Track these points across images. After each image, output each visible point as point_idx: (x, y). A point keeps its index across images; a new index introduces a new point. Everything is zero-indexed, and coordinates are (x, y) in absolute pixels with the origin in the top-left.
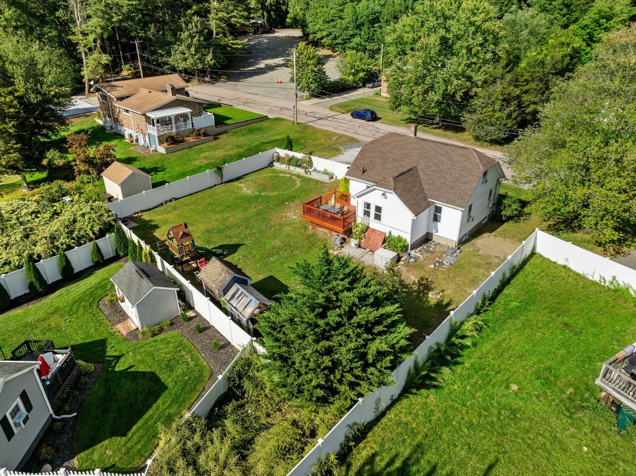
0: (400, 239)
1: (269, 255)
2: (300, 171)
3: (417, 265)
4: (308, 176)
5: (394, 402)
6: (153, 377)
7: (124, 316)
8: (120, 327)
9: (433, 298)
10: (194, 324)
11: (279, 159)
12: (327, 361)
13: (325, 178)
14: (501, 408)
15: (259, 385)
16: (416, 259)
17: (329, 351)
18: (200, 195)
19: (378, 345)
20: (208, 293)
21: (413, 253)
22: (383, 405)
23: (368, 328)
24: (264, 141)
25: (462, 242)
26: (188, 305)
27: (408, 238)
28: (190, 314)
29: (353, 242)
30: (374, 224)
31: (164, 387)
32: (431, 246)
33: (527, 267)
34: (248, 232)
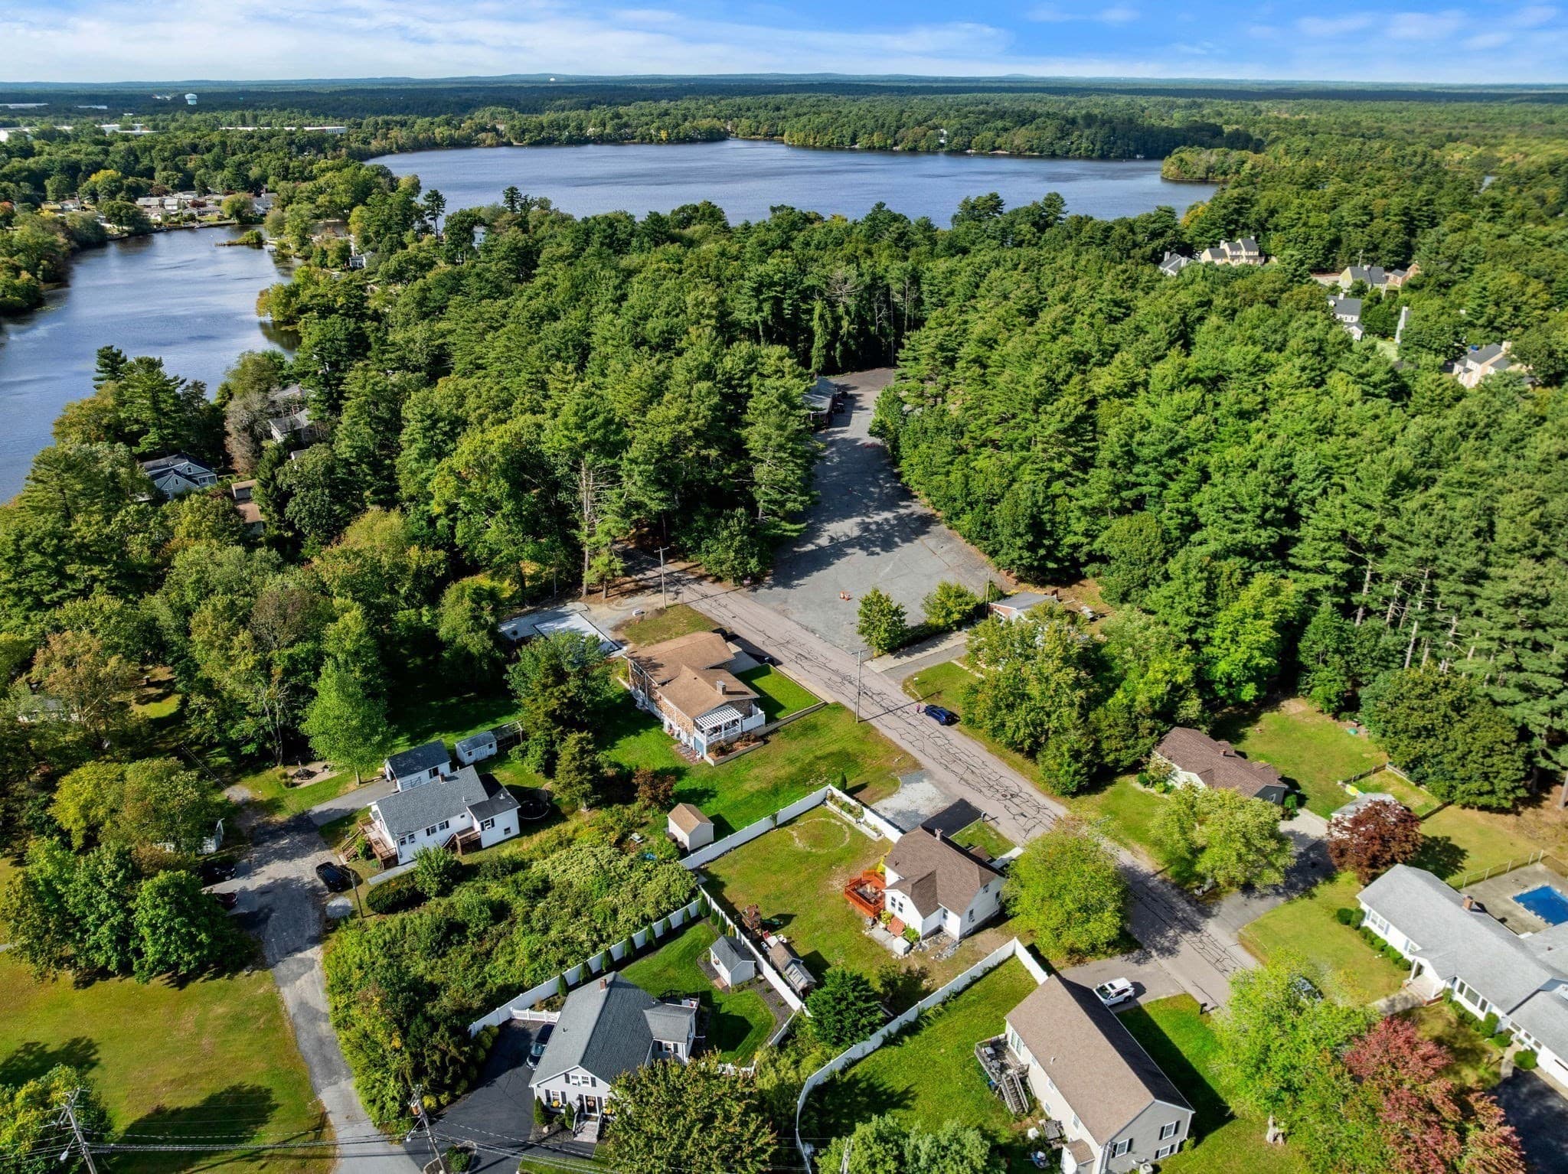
0: (914, 932)
1: (815, 930)
2: (849, 818)
3: (923, 956)
4: (857, 826)
5: (875, 1050)
6: (743, 1020)
7: (717, 975)
8: (715, 982)
9: (925, 984)
10: (764, 986)
11: (832, 797)
12: (839, 1026)
13: (873, 835)
14: (930, 1060)
15: (804, 1034)
16: (924, 949)
17: (840, 1021)
18: (755, 843)
19: (864, 1021)
20: (774, 967)
21: (923, 943)
22: (867, 1051)
23: (860, 1012)
24: (818, 753)
25: (964, 937)
26: (759, 971)
27: (920, 933)
28: (761, 977)
29: (882, 925)
30: (898, 914)
31: (751, 1027)
32: (940, 935)
33: (1001, 969)
34: (799, 901)
